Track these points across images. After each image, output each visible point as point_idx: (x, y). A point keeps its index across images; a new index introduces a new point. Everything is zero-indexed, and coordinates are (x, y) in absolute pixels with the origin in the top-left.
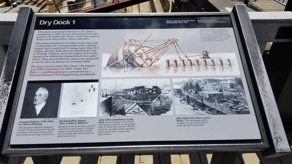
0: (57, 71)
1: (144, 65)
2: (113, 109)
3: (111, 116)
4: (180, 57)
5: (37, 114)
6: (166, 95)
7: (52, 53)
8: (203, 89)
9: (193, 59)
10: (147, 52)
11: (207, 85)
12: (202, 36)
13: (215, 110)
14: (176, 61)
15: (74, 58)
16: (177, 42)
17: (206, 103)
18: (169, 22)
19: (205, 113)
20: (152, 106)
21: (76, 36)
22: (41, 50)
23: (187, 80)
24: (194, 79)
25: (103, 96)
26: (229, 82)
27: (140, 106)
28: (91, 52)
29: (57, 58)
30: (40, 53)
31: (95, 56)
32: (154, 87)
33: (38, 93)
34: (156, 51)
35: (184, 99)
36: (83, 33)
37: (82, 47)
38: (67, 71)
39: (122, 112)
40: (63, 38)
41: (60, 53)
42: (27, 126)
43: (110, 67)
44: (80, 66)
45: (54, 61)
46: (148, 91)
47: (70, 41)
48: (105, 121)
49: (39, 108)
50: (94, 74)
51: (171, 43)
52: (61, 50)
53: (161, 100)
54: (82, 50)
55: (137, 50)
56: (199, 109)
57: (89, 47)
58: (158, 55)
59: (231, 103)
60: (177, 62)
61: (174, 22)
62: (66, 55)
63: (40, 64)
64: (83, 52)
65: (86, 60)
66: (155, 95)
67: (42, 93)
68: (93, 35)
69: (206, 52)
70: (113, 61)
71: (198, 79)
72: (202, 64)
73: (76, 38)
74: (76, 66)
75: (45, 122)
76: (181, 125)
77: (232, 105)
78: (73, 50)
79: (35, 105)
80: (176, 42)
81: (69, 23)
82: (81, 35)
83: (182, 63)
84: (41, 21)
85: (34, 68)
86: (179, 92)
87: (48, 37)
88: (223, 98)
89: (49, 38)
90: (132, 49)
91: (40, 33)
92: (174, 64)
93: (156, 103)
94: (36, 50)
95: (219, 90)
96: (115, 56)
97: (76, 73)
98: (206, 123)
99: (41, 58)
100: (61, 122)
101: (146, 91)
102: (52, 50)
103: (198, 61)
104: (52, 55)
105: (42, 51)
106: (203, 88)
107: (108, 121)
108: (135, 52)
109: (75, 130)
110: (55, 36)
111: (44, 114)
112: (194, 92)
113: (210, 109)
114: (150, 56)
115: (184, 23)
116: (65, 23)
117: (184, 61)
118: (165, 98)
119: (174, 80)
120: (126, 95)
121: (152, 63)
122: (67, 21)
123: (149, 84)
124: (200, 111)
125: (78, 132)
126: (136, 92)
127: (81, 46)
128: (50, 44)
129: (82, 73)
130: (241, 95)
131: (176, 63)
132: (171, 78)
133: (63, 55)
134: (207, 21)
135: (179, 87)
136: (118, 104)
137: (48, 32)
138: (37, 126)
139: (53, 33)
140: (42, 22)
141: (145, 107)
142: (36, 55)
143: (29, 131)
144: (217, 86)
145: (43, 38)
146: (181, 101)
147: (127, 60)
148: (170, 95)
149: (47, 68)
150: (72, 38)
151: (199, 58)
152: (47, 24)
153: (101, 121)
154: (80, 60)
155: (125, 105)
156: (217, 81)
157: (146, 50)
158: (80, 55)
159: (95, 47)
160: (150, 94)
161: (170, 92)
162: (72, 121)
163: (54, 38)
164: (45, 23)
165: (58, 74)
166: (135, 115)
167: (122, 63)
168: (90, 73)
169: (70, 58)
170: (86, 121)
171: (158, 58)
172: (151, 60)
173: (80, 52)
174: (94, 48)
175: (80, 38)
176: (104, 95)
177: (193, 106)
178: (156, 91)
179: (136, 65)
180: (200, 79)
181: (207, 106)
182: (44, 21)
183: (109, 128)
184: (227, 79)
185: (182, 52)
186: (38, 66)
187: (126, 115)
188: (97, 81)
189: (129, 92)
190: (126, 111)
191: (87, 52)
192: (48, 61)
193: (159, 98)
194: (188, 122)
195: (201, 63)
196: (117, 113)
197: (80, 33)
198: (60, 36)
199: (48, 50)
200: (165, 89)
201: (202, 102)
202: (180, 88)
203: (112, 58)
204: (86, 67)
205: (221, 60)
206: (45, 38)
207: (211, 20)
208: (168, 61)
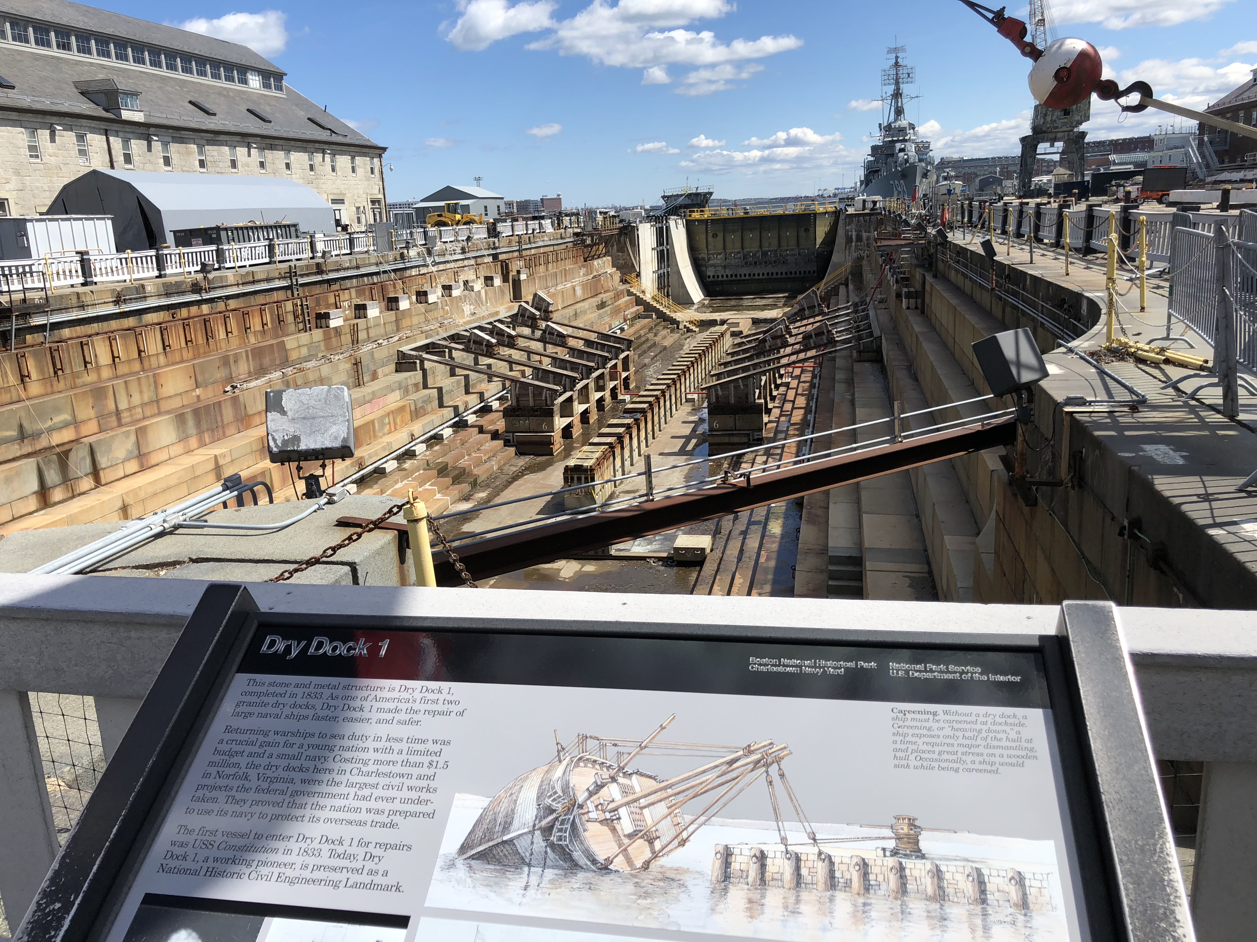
0: (263, 857)
1: (619, 863)
4: (784, 841)
7: (269, 773)
9: (844, 855)
10: (643, 802)
12: (899, 738)
14: (761, 858)
15: (343, 802)
16: (783, 764)
18: (760, 665)
22: (235, 760)
28: (414, 782)
29: (281, 798)
30: (228, 771)
34: (681, 797)
36: (405, 695)
37: (384, 757)
43: (472, 857)
44: (355, 843)
45: (265, 809)
50: (398, 889)
51: (756, 764)
52: (307, 764)
54: (384, 769)
55: (602, 786)
57: (413, 759)
58: (688, 818)
60: (769, 862)
61: (784, 666)
63: (212, 822)
64: (383, 781)
65: (383, 818)
68: (440, 707)
69: (912, 824)
70: (489, 834)
72: (884, 886)
74: (341, 843)
80: (778, 760)
81: (365, 652)
82: (392, 706)
83: (787, 868)
84: (268, 639)
85: (186, 838)
87: (277, 705)
89: (277, 711)
90: (582, 781)
91: (251, 688)
92: (753, 870)
94: (217, 758)
96: (503, 808)
97: (332, 876)
99: (222, 795)
102: (274, 761)
103: (864, 867)
104: (265, 785)
105: (235, 765)
108: (591, 794)
110: (300, 701)
114: (649, 822)
115: (825, 671)
116: (349, 649)
117: (798, 859)
121: (655, 855)
122: (362, 640)
127: (384, 751)
128: (271, 737)
129: (355, 878)
131: (763, 866)
134: (931, 671)
137: (281, 685)
139: (296, 690)
140: (272, 644)
142: (211, 781)
145: (256, 710)
147: (547, 831)
149: (232, 841)
152: (288, 649)
154: (363, 816)
157: (637, 789)
159: (435, 759)
163: (296, 711)
164: (280, 646)
165: (265, 870)
167: (522, 845)
168: (383, 881)
171: (685, 835)
172: (651, 842)
173: (373, 780)
174: (431, 764)
175: (389, 716)
179: (583, 861)
182: (278, 639)
185: (800, 816)
186: (202, 831)
188: (401, 921)
191: (396, 781)
192: (246, 808)
195: (880, 878)
197: (395, 694)
198: (318, 703)
199: (257, 761)
203: (490, 817)
204: (377, 852)
205: (979, 872)
206: (264, 710)
207: (951, 667)
208: (727, 855)
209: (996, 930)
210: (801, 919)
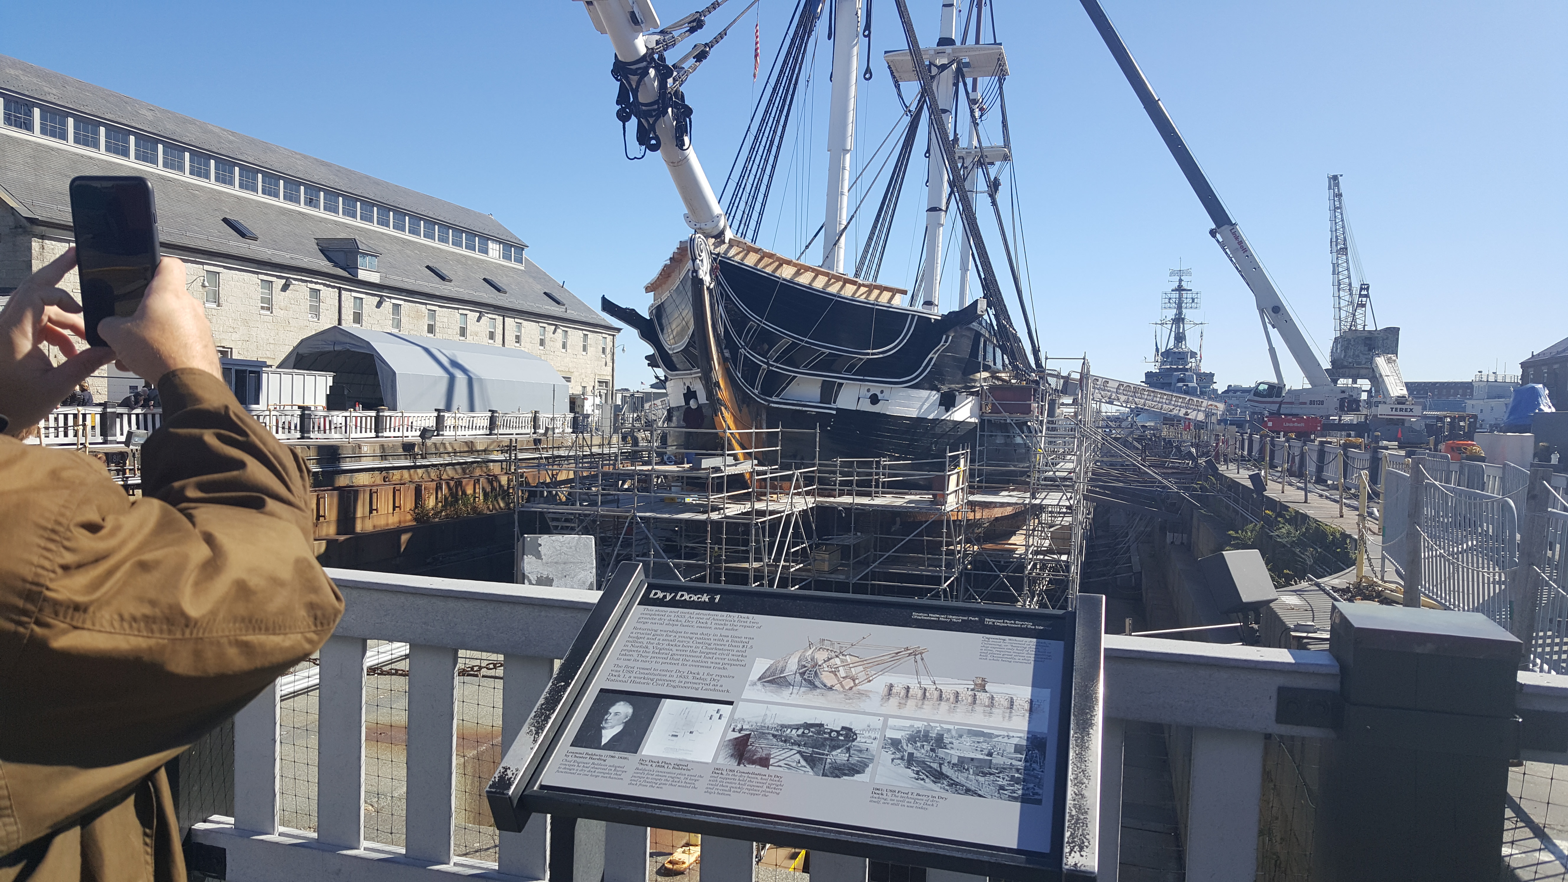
0: (659, 677)
1: (838, 687)
2: (747, 755)
3: (739, 764)
4: (919, 683)
5: (603, 744)
6: (864, 746)
7: (659, 646)
8: (949, 746)
9: (948, 689)
10: (851, 665)
11: (963, 739)
12: (984, 648)
13: (963, 786)
14: (908, 689)
15: (698, 659)
16: (923, 655)
17: (946, 770)
18: (918, 615)
19: (938, 789)
20: (829, 760)
21: (714, 622)
22: (640, 640)
23: (919, 725)
24: (938, 725)
25: (734, 730)
26: (1015, 741)
27: (802, 756)
28: (735, 653)
29: (666, 656)
30: (637, 644)
31: (742, 662)
32: (843, 728)
33: (613, 710)
34: (871, 665)
35: (902, 758)
36: (729, 619)
37: (719, 643)
38: (678, 680)
39: (764, 762)
40: (687, 624)
41: (674, 648)
42: (579, 760)
43: (765, 682)
44: (705, 674)
45: (658, 660)
46: (830, 733)
47: (700, 631)
48: (724, 773)
49: (607, 735)
50: (728, 691)
51: (910, 654)
52: (678, 644)
53: (852, 752)
54: (718, 647)
55: (831, 659)
56: (927, 780)
57: (734, 644)
58: (873, 672)
59: (1003, 779)
60: (911, 690)
61: (930, 616)
62: (684, 653)
63: (631, 664)
64: (718, 652)
65: (720, 666)
66: (841, 743)
67: (622, 710)
68: (748, 624)
69: (983, 680)
70: (773, 674)
71: (945, 726)
72: (965, 701)
73: (713, 626)
74: (698, 674)
75: (614, 758)
76: (878, 802)
77: (1005, 783)
78: (701, 646)
79: (604, 728)
80: (921, 653)
81: (707, 600)
82: (723, 623)
83: (920, 693)
84: (653, 592)
85: (618, 669)
86: (895, 744)
87: (661, 619)
88: (990, 768)
89: (660, 622)
90: (821, 656)
91: (646, 612)
92: (903, 692)
93: (839, 756)
94: (631, 639)
95: (986, 752)
96: (781, 665)
97: (694, 686)
98: (935, 805)
99: (635, 654)
100: (642, 761)
101: (825, 733)
102: (661, 642)
103: (957, 695)
104: (658, 651)
105: (640, 642)
106: (951, 743)
107: (731, 773)
108: (825, 661)
109: (664, 778)
110: (672, 618)
111: (614, 744)
112: (927, 747)
113: (952, 784)
114: (854, 673)
115: (951, 620)
117: (925, 690)
118: (860, 751)
119: (891, 722)
120: (781, 735)
121: (855, 685)
122: (705, 595)
123: (833, 721)
124: (929, 783)
125: (668, 783)
126: (803, 732)
128: (659, 632)
130: (1034, 769)
131: (908, 691)
132: (886, 717)
133: (679, 653)
134: (1006, 622)
135: (897, 735)
136: (759, 747)
137: (662, 611)
138: (596, 762)
139: (670, 614)
140: (656, 594)
141: (812, 761)
142: (629, 648)
143: (581, 768)
144: (985, 746)
145: (650, 621)
146: (893, 760)
147: (802, 674)
148: (874, 747)
149: (642, 671)
150: (705, 625)
151: (960, 689)
152: (665, 597)
153: (717, 771)
154: (709, 665)
155: (773, 751)
156: (990, 736)
157: (849, 660)
158: (711, 656)
159: (746, 644)
160: (832, 739)
161: (876, 743)
162: (662, 763)
163: (671, 622)
164: (660, 595)
165: (660, 682)
166: (787, 770)
167: (790, 679)
168: (721, 689)
169: (691, 659)
170: (689, 767)
171: (871, 678)
172: (854, 681)
173: (714, 651)
174: (744, 646)
175: (721, 627)
176: (738, 728)
177: (917, 773)
178: (846, 736)
179: (820, 685)
180: (951, 727)
181: (948, 777)
182: (659, 592)
183: (729, 785)
184: (1011, 734)
185: (928, 673)
186: (626, 666)
187: (770, 767)
188: (731, 703)
189: (789, 730)
190: (772, 761)
191: (726, 652)
192: (648, 659)
193: (848, 749)
194: (896, 799)
195: (964, 698)
196: (753, 762)
197: (724, 618)
198: (683, 620)
199: (652, 641)
200: (867, 734)
201: (939, 769)
202: (900, 737)
203: (774, 667)
204: (717, 678)
205: (1012, 698)
206: (654, 621)
207: (1017, 622)
208: (891, 687)
209: (1014, 718)
210: (923, 710)
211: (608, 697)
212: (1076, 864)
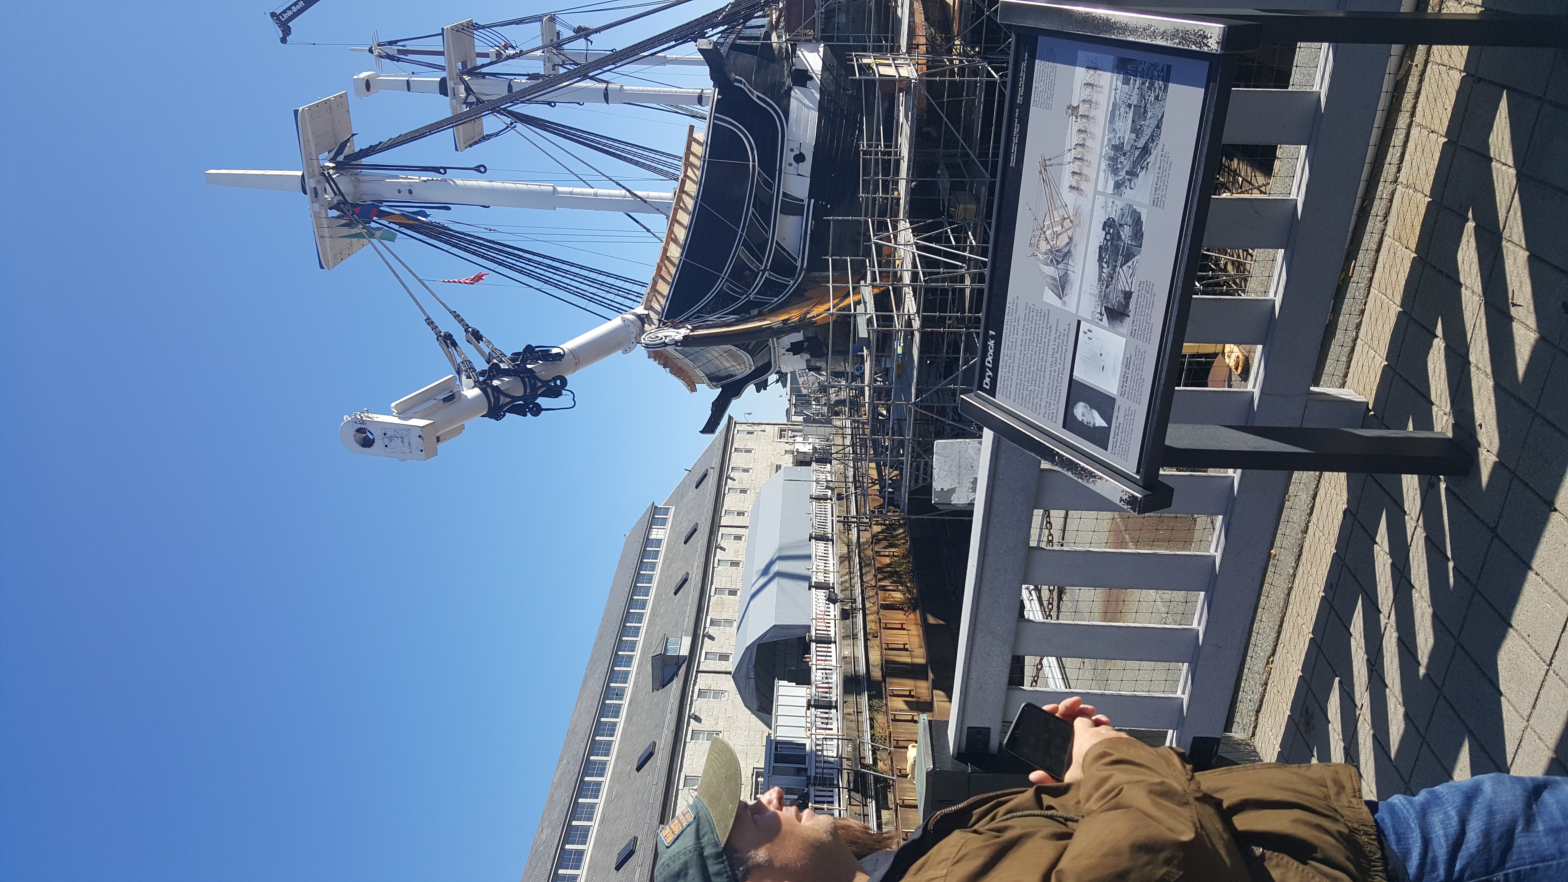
0: (1056, 381)
1: (1070, 233)
2: (1121, 309)
3: (1129, 316)
4: (1069, 163)
5: (1106, 426)
6: (1119, 212)
7: (1030, 381)
8: (1122, 140)
9: (1076, 138)
10: (1052, 221)
11: (1117, 128)
13: (1154, 130)
14: (1073, 173)
15: (1042, 349)
16: (1046, 158)
17: (1140, 144)
19: (1156, 151)
20: (1129, 242)
21: (1012, 336)
22: (1024, 396)
23: (1104, 164)
24: (1104, 149)
25: (1101, 320)
26: (1120, 83)
27: (1125, 264)
28: (1038, 319)
29: (1038, 376)
30: (1028, 400)
31: (1045, 313)
32: (1104, 229)
33: (1080, 418)
34: (1052, 204)
35: (1130, 180)
36: (1009, 324)
37: (1029, 332)
38: (1058, 366)
39: (1128, 295)
40: (1012, 358)
41: (1032, 369)
42: (1118, 444)
43: (1063, 294)
44: (1054, 343)
45: (1041, 382)
46: (1108, 241)
47: (1018, 348)
48: (1134, 328)
49: (1100, 422)
50: (1069, 325)
51: (1045, 170)
52: (1029, 365)
53: (1123, 222)
54: (1032, 332)
55: (1046, 238)
56: (1148, 160)
57: (1031, 319)
58: (1059, 202)
59: (1149, 96)
60: (1075, 170)
62: (1036, 361)
63: (1043, 404)
64: (1037, 332)
65: (1048, 331)
66: (1116, 231)
67: (1081, 411)
68: (1015, 307)
69: (1069, 108)
70: (1056, 287)
71: (1106, 143)
72: (1086, 125)
73: (1015, 336)
74: (1054, 349)
75: (1118, 416)
76: (1164, 202)
77: (1153, 95)
78: (1031, 347)
79: (1094, 425)
80: (1045, 160)
81: (993, 342)
82: (1012, 329)
83: (1078, 163)
85: (1047, 414)
86: (1118, 186)
87: (1008, 380)
88: (1140, 107)
90: (1044, 246)
91: (1001, 392)
92: (1076, 177)
93: (1126, 233)
94: (1023, 404)
95: (1127, 109)
96: (1049, 280)
97: (1063, 352)
98: (1168, 155)
99: (1036, 400)
100: (1122, 394)
101: (1107, 244)
102: (1026, 380)
103: (1080, 131)
104: (1034, 382)
105: (1026, 396)
106: (1119, 138)
107: (1135, 322)
108: (1048, 243)
109: (1136, 377)
110: (1007, 370)
111: (1107, 417)
112: (1122, 159)
113: (1152, 139)
114: (1059, 219)
115: (1017, 134)
117: (1075, 158)
118: (1123, 215)
119: (1100, 188)
120: (1107, 282)
121: (1069, 217)
123: (1097, 237)
124: (1151, 159)
125: (1140, 373)
126: (1106, 263)
127: (1027, 332)
128: (1019, 381)
129: (1065, 343)
130: (1143, 70)
131: (1076, 173)
132: (1096, 192)
133: (1036, 365)
134: (1021, 85)
135: (1111, 184)
136: (1115, 299)
137: (1001, 378)
138: (1120, 430)
139: (1004, 371)
140: (986, 384)
141: (1129, 256)
142: (1031, 406)
143: (1125, 442)
144: (1122, 110)
145: (1009, 389)
146: (1131, 188)
147: (1058, 262)
148: (1120, 204)
149: (1050, 395)
150: (1014, 343)
151: (1075, 128)
153: (1133, 334)
154: (1047, 340)
155: (1119, 288)
156: (1115, 105)
157: (1048, 223)
158: (1039, 339)
159: (1031, 309)
160: (1112, 239)
161: (1117, 202)
162: (1124, 378)
163: (1011, 371)
165: (1060, 380)
166: (1135, 277)
167: (1062, 273)
168: (1067, 330)
169: (1041, 355)
170: (1129, 357)
171: (1064, 204)
172: (1065, 219)
173: (1036, 336)
174: (1033, 311)
175: (1016, 329)
176: (1099, 317)
177: (1142, 168)
178: (1110, 227)
179: (1068, 248)
180: (1106, 138)
181: (1146, 143)
182: (985, 381)
183: (1145, 324)
184: (1114, 87)
185: (1062, 155)
186: (1045, 407)
187: (1132, 290)
188: (1079, 322)
189: (1103, 274)
190: (1127, 289)
191: (1037, 326)
192: (1040, 390)
193: (1121, 225)
194: (1162, 187)
195: (1083, 125)
196: (1128, 304)
197: (1009, 327)
198: (1009, 361)
199: (1026, 387)
200: (1110, 209)
201: (1140, 150)
202: (1113, 182)
203: (1051, 286)
204: (1058, 333)
205: (1085, 84)
206: (1009, 386)
207: (1021, 76)
208: (1071, 187)
209: (1101, 83)
210: (1092, 161)
211: (1069, 422)
212: (1217, 43)
